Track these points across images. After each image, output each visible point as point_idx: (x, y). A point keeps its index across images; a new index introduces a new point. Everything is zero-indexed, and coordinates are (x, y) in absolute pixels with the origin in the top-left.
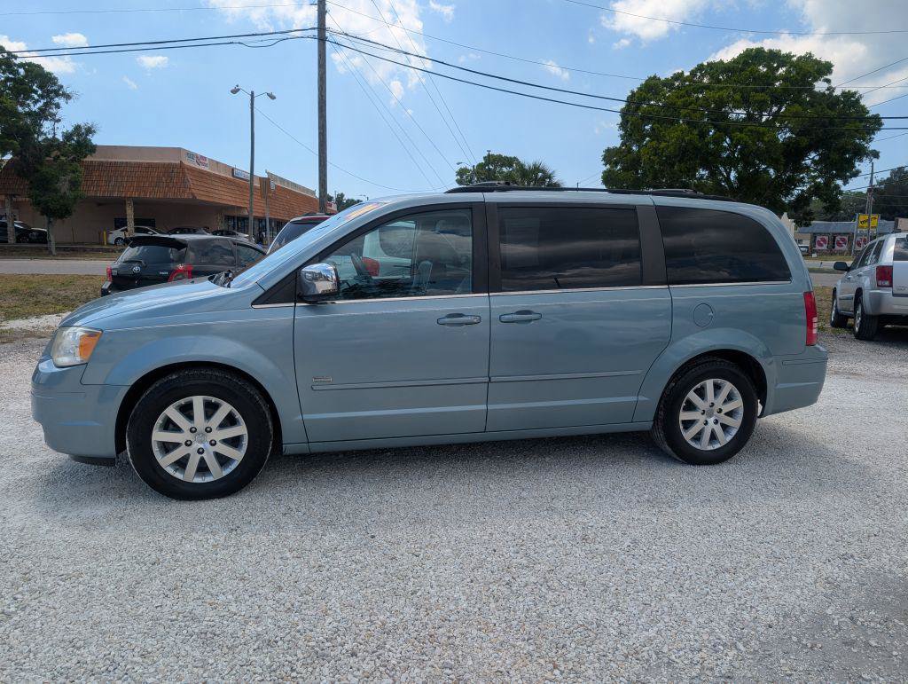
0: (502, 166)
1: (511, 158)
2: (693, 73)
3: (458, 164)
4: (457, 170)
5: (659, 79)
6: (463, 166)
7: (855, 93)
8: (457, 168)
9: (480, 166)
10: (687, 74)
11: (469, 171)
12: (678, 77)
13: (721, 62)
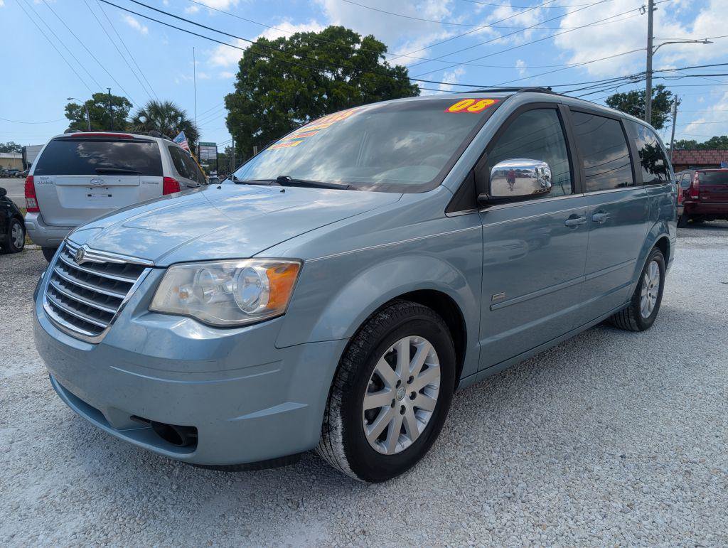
0: (112, 104)
1: (120, 98)
2: (292, 39)
3: (69, 99)
4: (66, 105)
5: (267, 40)
6: (72, 102)
7: (404, 68)
8: (67, 103)
9: (89, 103)
10: (287, 39)
11: (78, 107)
12: (281, 40)
13: (313, 34)
